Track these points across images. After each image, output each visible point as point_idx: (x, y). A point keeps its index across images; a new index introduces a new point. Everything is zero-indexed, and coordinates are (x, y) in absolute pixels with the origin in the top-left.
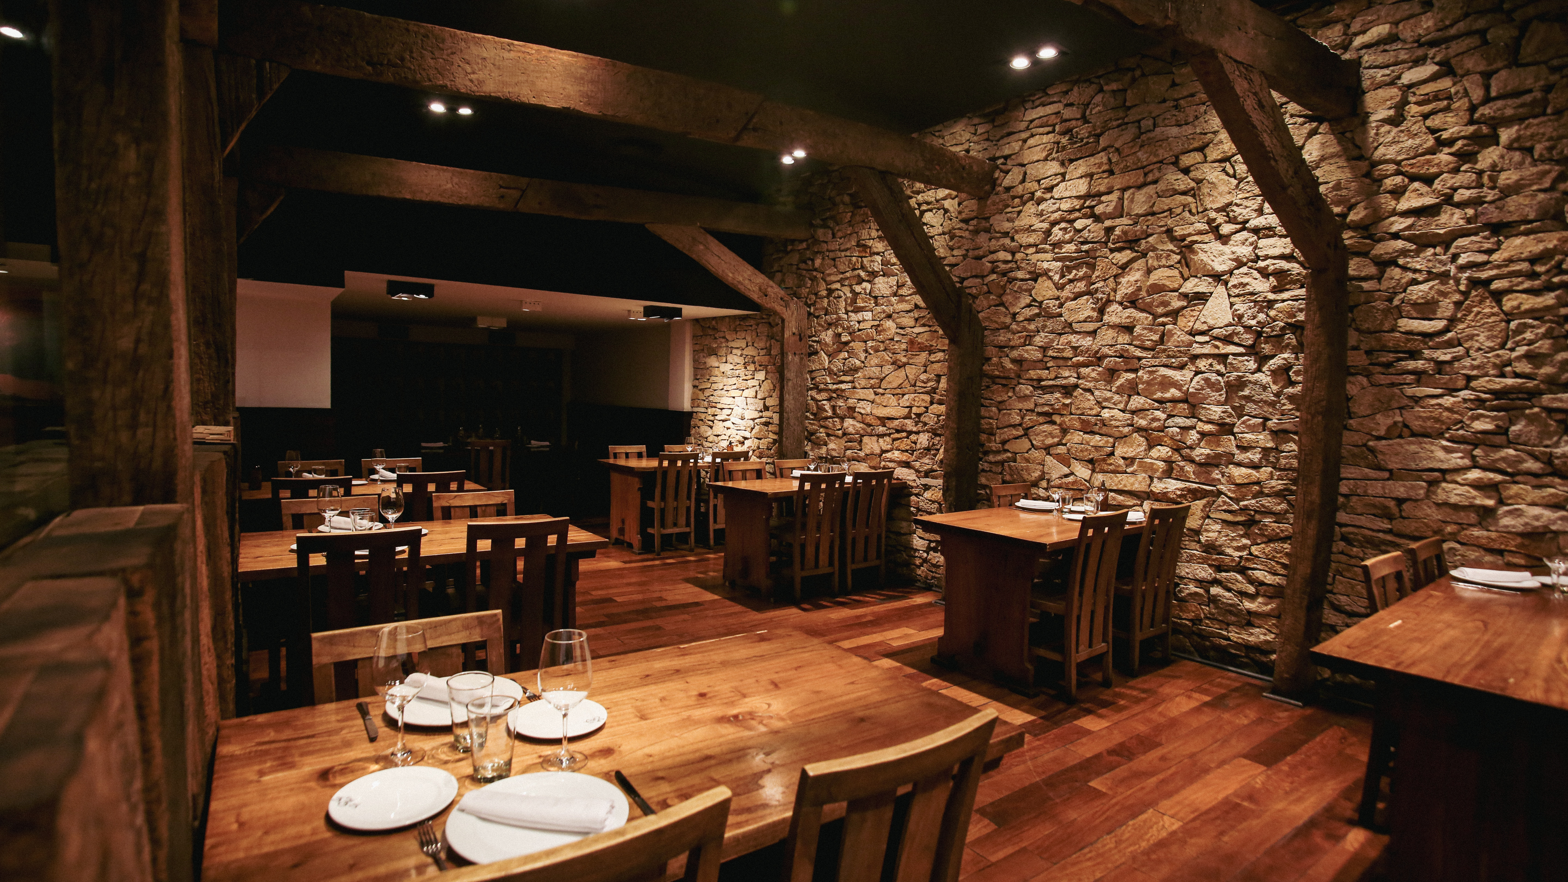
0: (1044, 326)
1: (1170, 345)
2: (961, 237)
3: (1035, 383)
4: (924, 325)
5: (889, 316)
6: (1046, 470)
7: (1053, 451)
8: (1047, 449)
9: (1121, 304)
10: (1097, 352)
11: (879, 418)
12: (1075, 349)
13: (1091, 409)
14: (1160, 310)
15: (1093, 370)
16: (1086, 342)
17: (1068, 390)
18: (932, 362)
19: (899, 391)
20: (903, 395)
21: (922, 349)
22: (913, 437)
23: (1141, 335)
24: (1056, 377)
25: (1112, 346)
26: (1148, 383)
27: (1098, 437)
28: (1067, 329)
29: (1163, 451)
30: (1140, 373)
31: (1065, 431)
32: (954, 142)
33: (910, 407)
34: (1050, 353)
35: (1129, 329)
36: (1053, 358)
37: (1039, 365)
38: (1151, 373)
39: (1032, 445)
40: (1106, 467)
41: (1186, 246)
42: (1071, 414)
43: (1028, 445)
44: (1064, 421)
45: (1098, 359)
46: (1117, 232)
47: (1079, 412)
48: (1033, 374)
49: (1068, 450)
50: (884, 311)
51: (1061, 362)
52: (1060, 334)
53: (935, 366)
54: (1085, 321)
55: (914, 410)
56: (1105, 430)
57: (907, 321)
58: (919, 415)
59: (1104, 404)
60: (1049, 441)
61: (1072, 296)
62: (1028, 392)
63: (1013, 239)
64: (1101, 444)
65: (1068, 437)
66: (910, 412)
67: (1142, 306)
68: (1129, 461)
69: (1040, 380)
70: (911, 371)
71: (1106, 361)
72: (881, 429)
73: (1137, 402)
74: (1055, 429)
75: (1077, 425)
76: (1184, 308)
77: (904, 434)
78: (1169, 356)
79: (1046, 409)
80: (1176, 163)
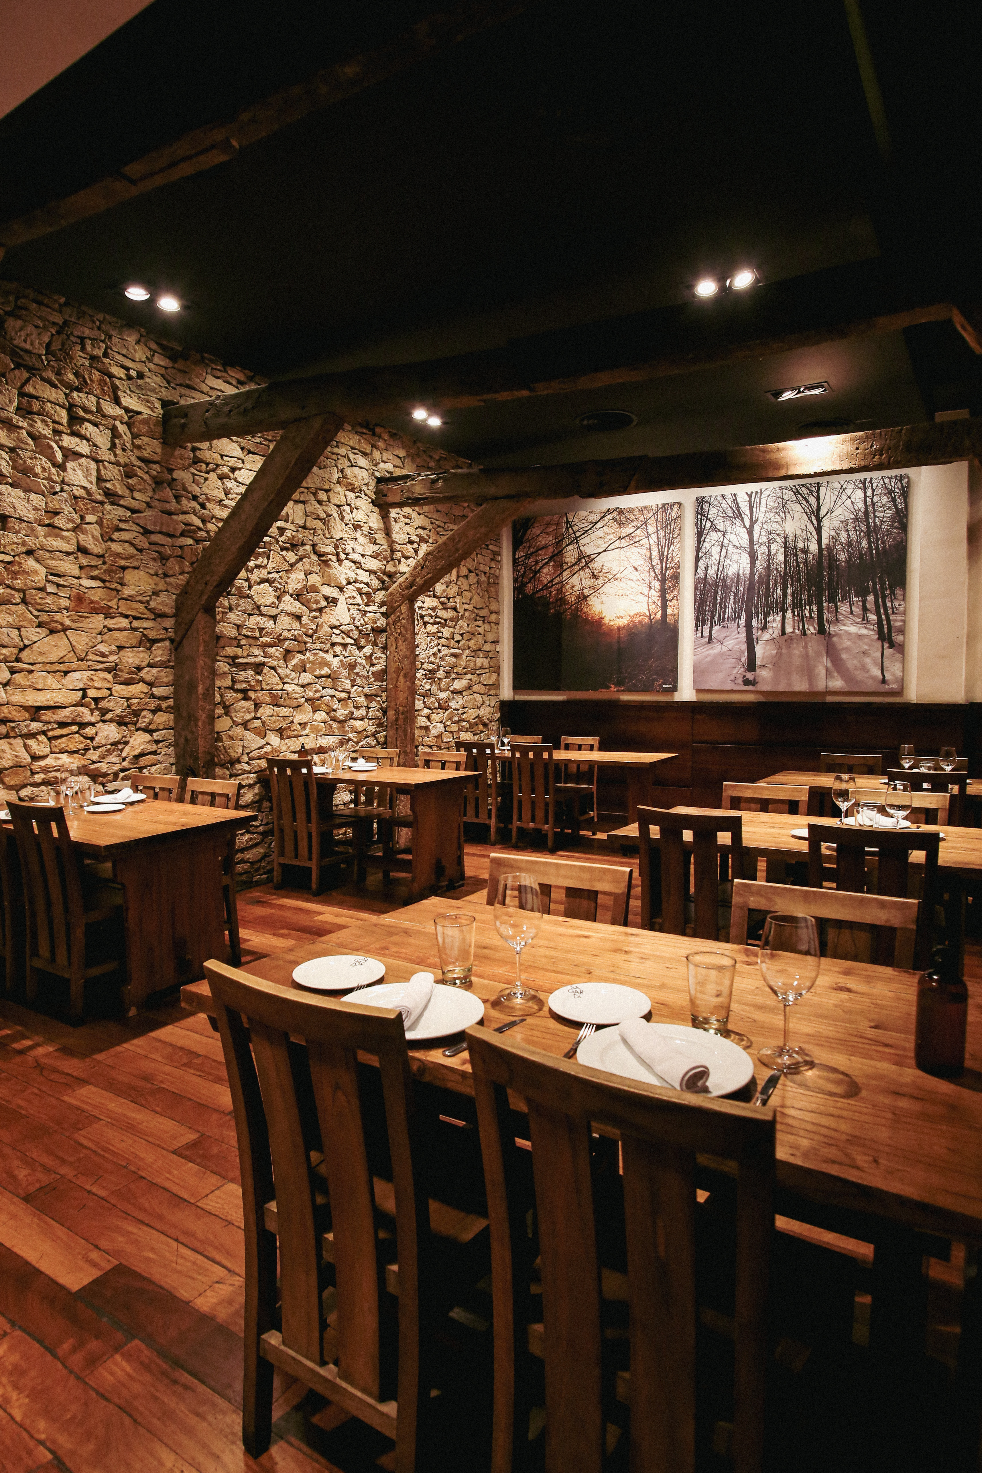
0: (238, 605)
1: (320, 634)
2: (141, 478)
3: (231, 661)
4: (93, 578)
5: (30, 553)
6: (246, 744)
7: (251, 726)
8: (245, 725)
9: (291, 596)
10: (280, 635)
11: (25, 708)
12: (261, 630)
13: (278, 684)
14: (315, 606)
15: (277, 650)
16: (269, 624)
17: (258, 668)
18: (110, 630)
19: (61, 667)
20: (66, 673)
21: (96, 611)
22: (89, 731)
23: (307, 624)
24: (248, 655)
25: (289, 630)
26: (313, 663)
27: (285, 709)
28: (256, 611)
29: (321, 715)
30: (308, 654)
31: (257, 706)
32: (124, 352)
33: (84, 690)
34: (244, 632)
35: (298, 618)
36: (246, 636)
37: (235, 643)
38: (315, 654)
39: (234, 721)
40: (291, 733)
41: (323, 561)
42: (262, 689)
43: (230, 723)
44: (257, 697)
45: (279, 641)
46: (288, 533)
47: (268, 687)
48: (230, 651)
49: (263, 723)
50: (24, 543)
51: (251, 641)
52: (250, 615)
53: (116, 634)
54: (270, 606)
55: (92, 693)
56: (288, 702)
57: (68, 566)
58: (96, 700)
59: (286, 680)
60: (248, 717)
61: (259, 580)
62: (226, 669)
63: (203, 506)
64: (287, 714)
65: (261, 710)
66: (84, 696)
67: (304, 601)
68: (303, 725)
69: (237, 657)
70: (81, 641)
71: (287, 643)
72: (35, 726)
73: (306, 678)
74: (250, 705)
75: (268, 699)
76: (326, 607)
77: (75, 728)
78: (322, 643)
79: (244, 685)
80: (315, 494)
